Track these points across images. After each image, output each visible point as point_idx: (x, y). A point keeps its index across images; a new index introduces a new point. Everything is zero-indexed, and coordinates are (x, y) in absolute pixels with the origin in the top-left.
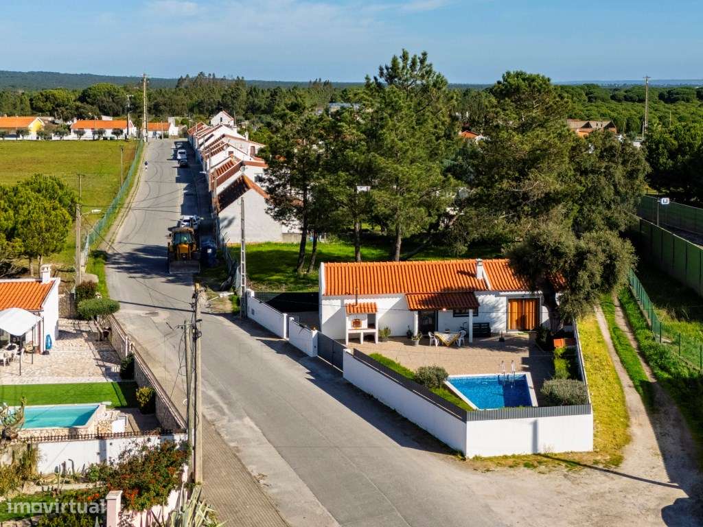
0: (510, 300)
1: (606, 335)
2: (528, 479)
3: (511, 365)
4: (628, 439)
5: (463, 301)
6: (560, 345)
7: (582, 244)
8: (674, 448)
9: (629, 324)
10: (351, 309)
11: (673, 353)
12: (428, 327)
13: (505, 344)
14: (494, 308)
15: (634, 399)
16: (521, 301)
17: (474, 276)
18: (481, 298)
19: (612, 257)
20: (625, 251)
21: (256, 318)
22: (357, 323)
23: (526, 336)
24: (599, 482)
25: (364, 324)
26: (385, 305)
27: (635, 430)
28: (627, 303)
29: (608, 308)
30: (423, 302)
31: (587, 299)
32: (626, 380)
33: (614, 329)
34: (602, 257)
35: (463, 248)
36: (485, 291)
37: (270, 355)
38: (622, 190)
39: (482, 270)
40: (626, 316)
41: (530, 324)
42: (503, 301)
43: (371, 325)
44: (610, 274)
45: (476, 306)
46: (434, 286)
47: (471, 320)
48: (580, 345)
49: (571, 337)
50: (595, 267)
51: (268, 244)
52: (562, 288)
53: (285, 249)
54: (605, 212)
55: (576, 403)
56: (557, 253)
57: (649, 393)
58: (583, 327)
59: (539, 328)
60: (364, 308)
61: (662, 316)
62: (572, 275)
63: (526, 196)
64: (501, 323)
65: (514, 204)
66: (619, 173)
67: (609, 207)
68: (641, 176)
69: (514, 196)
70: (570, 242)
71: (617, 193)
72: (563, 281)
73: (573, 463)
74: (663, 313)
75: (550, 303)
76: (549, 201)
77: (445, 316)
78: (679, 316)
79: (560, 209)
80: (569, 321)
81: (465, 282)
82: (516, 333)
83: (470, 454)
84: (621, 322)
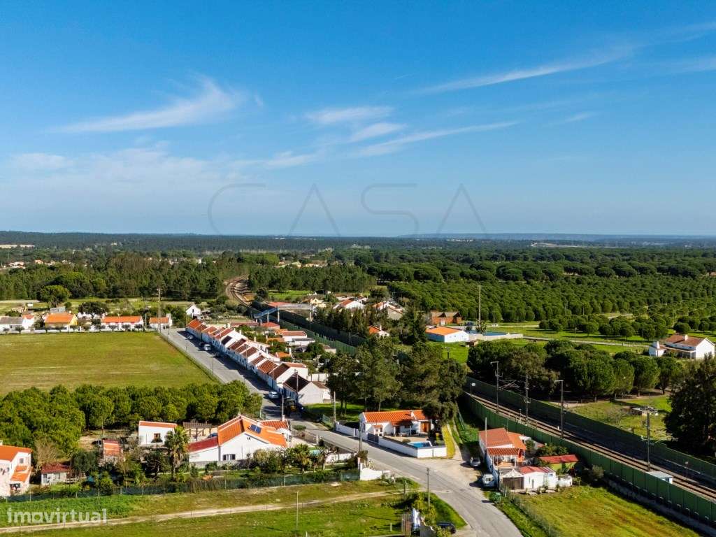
0: (422, 423)
1: (451, 433)
2: (433, 461)
3: (425, 440)
4: (454, 454)
5: (407, 423)
6: (437, 434)
7: (443, 405)
8: (465, 455)
9: (458, 430)
10: (375, 427)
11: (469, 437)
12: (398, 431)
13: (420, 436)
14: (417, 425)
15: (457, 447)
16: (425, 423)
17: (410, 415)
18: (413, 422)
19: (452, 409)
20: (455, 407)
21: (341, 431)
22: (377, 431)
23: (426, 434)
24: (448, 461)
25: (379, 430)
26: (385, 425)
27: (456, 453)
28: (458, 423)
29: (451, 424)
30: (396, 424)
31: (445, 421)
32: (455, 443)
33: (453, 431)
34: (449, 409)
35: (398, 405)
36: (414, 420)
37: (353, 440)
38: (457, 381)
39: (413, 414)
40: (457, 428)
41: (428, 430)
42: (419, 423)
43: (381, 431)
44: (451, 414)
45: (412, 424)
46: (398, 419)
47: (411, 429)
48: (443, 434)
49: (440, 433)
50: (447, 412)
51: (318, 404)
52: (438, 419)
53: (326, 406)
54: (451, 390)
55: (443, 445)
56: (437, 409)
57: (461, 447)
58: (444, 430)
59: (430, 431)
60: (378, 426)
61: (468, 427)
62: (440, 415)
63: (423, 387)
64: (419, 430)
65: (419, 390)
66: (456, 376)
67: (452, 388)
68: (464, 376)
69: (419, 387)
70: (440, 405)
71: (455, 383)
72: (438, 416)
73: (442, 458)
74: (468, 426)
75: (434, 423)
76: (432, 388)
77: (402, 428)
78: (473, 426)
79: (435, 391)
80: (439, 429)
81: (408, 417)
82: (424, 433)
83: (419, 457)
84: (455, 429)
